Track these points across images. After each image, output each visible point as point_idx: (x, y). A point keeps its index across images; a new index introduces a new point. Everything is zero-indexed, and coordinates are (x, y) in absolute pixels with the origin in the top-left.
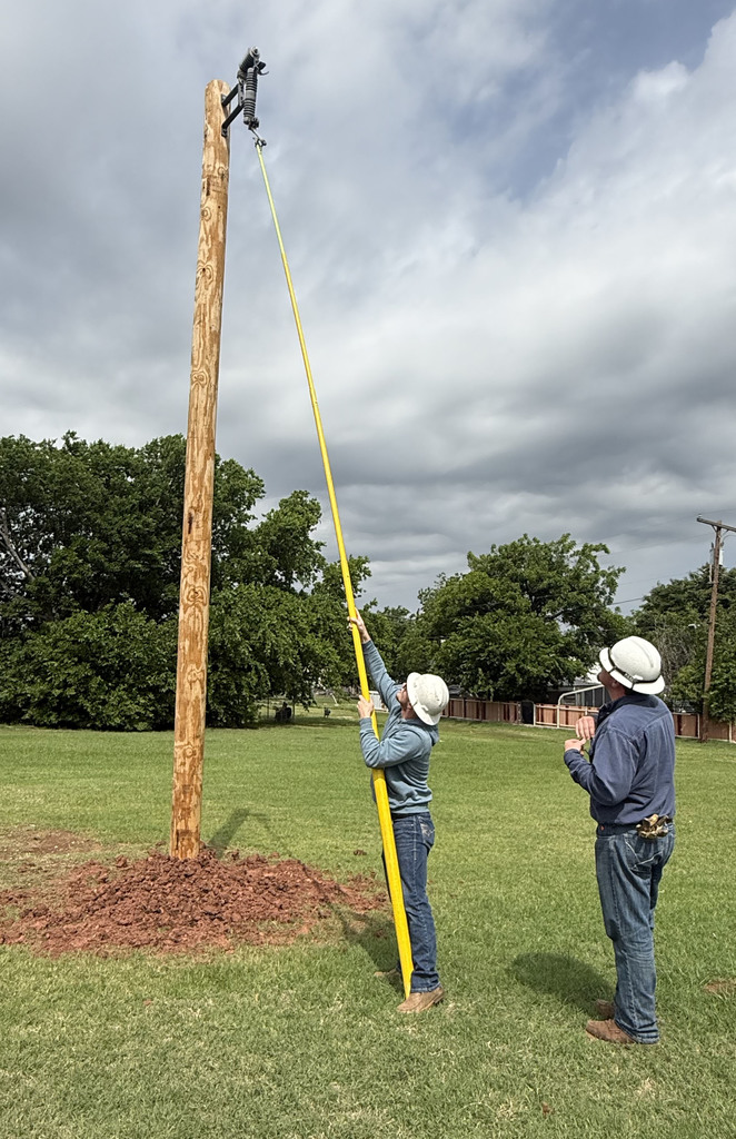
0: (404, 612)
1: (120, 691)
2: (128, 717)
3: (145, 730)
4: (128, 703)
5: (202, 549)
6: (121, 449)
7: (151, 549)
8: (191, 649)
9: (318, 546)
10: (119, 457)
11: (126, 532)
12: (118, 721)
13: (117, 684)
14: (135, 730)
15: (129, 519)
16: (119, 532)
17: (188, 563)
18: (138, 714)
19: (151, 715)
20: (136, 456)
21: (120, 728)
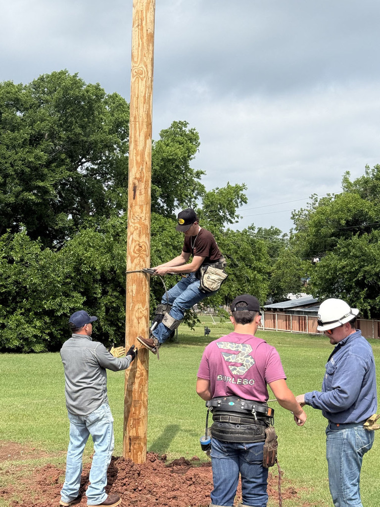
0: (277, 232)
1: (17, 316)
2: (26, 340)
3: (42, 352)
4: (26, 326)
5: (144, 212)
6: (9, 85)
7: (43, 181)
8: (138, 292)
9: (198, 174)
10: (8, 93)
11: (19, 166)
12: (16, 343)
13: (14, 310)
14: (32, 351)
15: (22, 153)
16: (12, 166)
17: (134, 223)
18: (35, 336)
19: (47, 338)
20: (24, 91)
21: (18, 350)
